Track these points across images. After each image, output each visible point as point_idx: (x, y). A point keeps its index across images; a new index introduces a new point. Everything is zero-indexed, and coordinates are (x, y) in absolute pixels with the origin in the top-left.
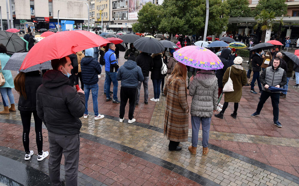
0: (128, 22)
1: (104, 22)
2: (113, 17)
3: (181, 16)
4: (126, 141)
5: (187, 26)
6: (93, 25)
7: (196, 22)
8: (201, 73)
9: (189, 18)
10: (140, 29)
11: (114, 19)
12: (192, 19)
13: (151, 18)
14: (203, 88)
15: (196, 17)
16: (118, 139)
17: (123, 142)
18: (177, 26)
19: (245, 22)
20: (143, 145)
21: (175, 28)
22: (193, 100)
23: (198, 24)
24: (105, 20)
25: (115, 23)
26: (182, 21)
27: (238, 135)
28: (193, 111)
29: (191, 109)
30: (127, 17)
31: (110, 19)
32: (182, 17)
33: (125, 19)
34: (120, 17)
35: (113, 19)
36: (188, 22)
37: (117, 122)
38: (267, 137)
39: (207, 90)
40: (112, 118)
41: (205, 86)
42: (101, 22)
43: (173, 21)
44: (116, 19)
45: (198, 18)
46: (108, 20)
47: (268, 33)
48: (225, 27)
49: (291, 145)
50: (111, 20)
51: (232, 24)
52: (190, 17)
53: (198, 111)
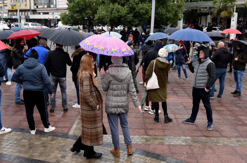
0: (56, 11)
1: (21, 11)
2: (35, 4)
3: (123, 2)
4: (36, 154)
5: (131, 15)
6: (5, 16)
7: (142, 10)
8: (113, 66)
9: (133, 5)
10: (71, 20)
11: (37, 7)
12: (137, 6)
13: (85, 6)
14: (116, 82)
15: (141, 3)
16: (26, 152)
17: (31, 156)
18: (118, 15)
19: (206, 8)
20: (57, 156)
21: (115, 19)
22: (107, 96)
23: (144, 12)
24: (23, 7)
25: (38, 12)
26: (125, 9)
27: (172, 137)
28: (108, 108)
29: (106, 107)
30: (55, 4)
31: (30, 7)
32: (125, 3)
33: (52, 6)
34: (45, 4)
35: (35, 7)
36: (132, 9)
37: (28, 134)
38: (205, 138)
39: (120, 84)
40: (22, 130)
41: (118, 80)
42: (16, 11)
43: (113, 9)
44: (39, 7)
45: (145, 4)
46: (28, 8)
47: (233, 20)
48: (181, 15)
49: (229, 145)
50: (32, 8)
51: (192, 10)
52: (134, 3)
53: (114, 107)
